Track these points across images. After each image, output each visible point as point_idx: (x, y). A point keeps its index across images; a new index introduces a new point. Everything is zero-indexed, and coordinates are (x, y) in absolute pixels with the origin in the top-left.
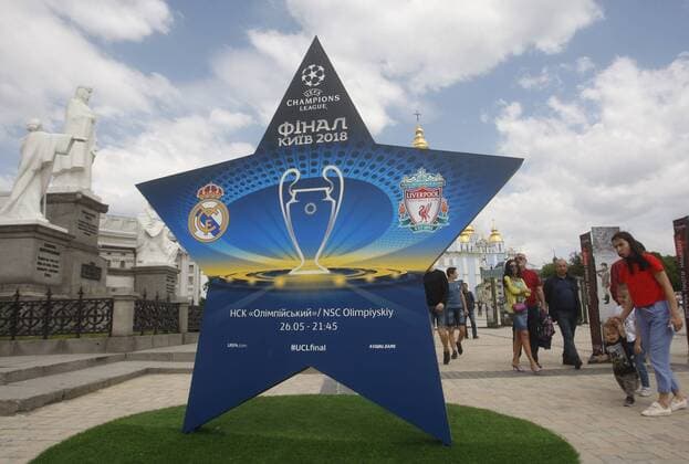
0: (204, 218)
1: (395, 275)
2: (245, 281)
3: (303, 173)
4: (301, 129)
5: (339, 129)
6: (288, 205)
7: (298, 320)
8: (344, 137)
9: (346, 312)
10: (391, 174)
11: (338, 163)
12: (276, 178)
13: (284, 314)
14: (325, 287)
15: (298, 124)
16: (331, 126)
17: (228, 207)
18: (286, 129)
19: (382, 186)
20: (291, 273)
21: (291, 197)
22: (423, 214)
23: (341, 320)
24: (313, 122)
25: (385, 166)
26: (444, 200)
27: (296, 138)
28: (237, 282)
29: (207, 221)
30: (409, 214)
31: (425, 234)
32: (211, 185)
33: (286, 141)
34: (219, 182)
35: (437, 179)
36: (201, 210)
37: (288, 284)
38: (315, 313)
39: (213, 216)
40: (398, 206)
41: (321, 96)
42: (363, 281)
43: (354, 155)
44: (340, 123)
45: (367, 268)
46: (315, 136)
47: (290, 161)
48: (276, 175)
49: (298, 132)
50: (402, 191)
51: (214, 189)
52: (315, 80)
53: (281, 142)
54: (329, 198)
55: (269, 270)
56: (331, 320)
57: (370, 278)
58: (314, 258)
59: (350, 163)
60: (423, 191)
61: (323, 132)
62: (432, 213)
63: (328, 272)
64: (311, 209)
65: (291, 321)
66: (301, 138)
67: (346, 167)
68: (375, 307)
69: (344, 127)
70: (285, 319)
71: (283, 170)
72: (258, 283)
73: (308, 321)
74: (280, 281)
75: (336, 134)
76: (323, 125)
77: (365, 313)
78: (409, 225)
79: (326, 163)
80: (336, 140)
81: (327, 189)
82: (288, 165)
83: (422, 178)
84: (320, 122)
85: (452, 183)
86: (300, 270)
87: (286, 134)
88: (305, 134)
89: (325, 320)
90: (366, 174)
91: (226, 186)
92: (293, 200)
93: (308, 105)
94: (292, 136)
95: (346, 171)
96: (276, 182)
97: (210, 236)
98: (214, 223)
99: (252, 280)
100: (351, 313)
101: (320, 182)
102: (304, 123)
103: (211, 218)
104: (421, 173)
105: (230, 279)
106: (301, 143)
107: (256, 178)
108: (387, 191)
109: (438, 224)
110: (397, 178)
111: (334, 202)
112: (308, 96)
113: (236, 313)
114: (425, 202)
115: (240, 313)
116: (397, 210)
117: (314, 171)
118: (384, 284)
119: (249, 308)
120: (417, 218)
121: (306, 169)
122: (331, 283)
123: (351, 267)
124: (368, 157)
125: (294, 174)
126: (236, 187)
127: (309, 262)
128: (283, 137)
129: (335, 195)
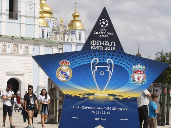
0: (62, 73)
1: (129, 98)
2: (79, 96)
3: (100, 60)
4: (99, 44)
5: (113, 46)
6: (94, 71)
7: (97, 110)
8: (114, 49)
9: (113, 109)
10: (129, 64)
11: (112, 58)
12: (90, 61)
13: (93, 108)
14: (106, 100)
15: (98, 42)
16: (110, 44)
17: (71, 69)
18: (94, 43)
19: (126, 68)
20: (95, 95)
21: (95, 68)
22: (139, 79)
23: (111, 111)
24: (104, 42)
25: (127, 61)
26: (145, 75)
27: (97, 47)
28: (75, 96)
29: (64, 74)
30: (134, 78)
31: (139, 85)
32: (65, 60)
33: (94, 47)
34: (68, 59)
35: (143, 68)
36: (61, 69)
37: (94, 98)
38: (103, 108)
39: (66, 72)
40: (131, 75)
41: (107, 32)
42: (119, 99)
43: (118, 56)
44: (113, 44)
45: (120, 95)
46: (104, 47)
47: (95, 55)
48: (90, 60)
49: (98, 44)
50: (132, 71)
51: (66, 62)
52: (104, 25)
53: (92, 47)
54: (108, 70)
55: (87, 93)
56: (108, 111)
57: (121, 98)
58: (103, 90)
59: (116, 59)
60: (139, 71)
61: (107, 46)
62: (141, 79)
63: (108, 95)
64: (102, 73)
65: (95, 110)
66: (99, 47)
67: (115, 60)
68: (122, 107)
69: (114, 45)
70: (93, 110)
71: (92, 58)
72: (84, 97)
73: (100, 111)
74: (91, 97)
75: (111, 48)
76: (107, 43)
77: (119, 109)
78: (134, 82)
79: (108, 58)
80: (112, 50)
81: (108, 67)
82: (95, 56)
83: (139, 67)
84: (106, 42)
85: (148, 70)
86: (98, 94)
87: (93, 44)
88: (101, 46)
89: (106, 111)
90: (121, 63)
91: (70, 61)
92: (96, 70)
93: (102, 35)
94: (96, 46)
95: (114, 61)
96: (90, 62)
97: (65, 79)
98: (66, 75)
99: (81, 96)
100: (115, 109)
101: (105, 64)
102: (100, 42)
103: (65, 73)
104: (139, 65)
105: (73, 95)
106: (99, 49)
107: (82, 60)
108: (128, 70)
109: (143, 83)
110: (131, 66)
111: (110, 72)
112: (102, 31)
113: (75, 107)
114: (139, 75)
115: (77, 107)
116: (131, 77)
117: (103, 60)
118: (125, 100)
119: (80, 106)
120: (137, 80)
121: (101, 59)
122: (108, 99)
123: (115, 94)
124: (122, 57)
125: (96, 60)
126: (75, 62)
127: (101, 92)
128: (92, 45)
129: (111, 69)
